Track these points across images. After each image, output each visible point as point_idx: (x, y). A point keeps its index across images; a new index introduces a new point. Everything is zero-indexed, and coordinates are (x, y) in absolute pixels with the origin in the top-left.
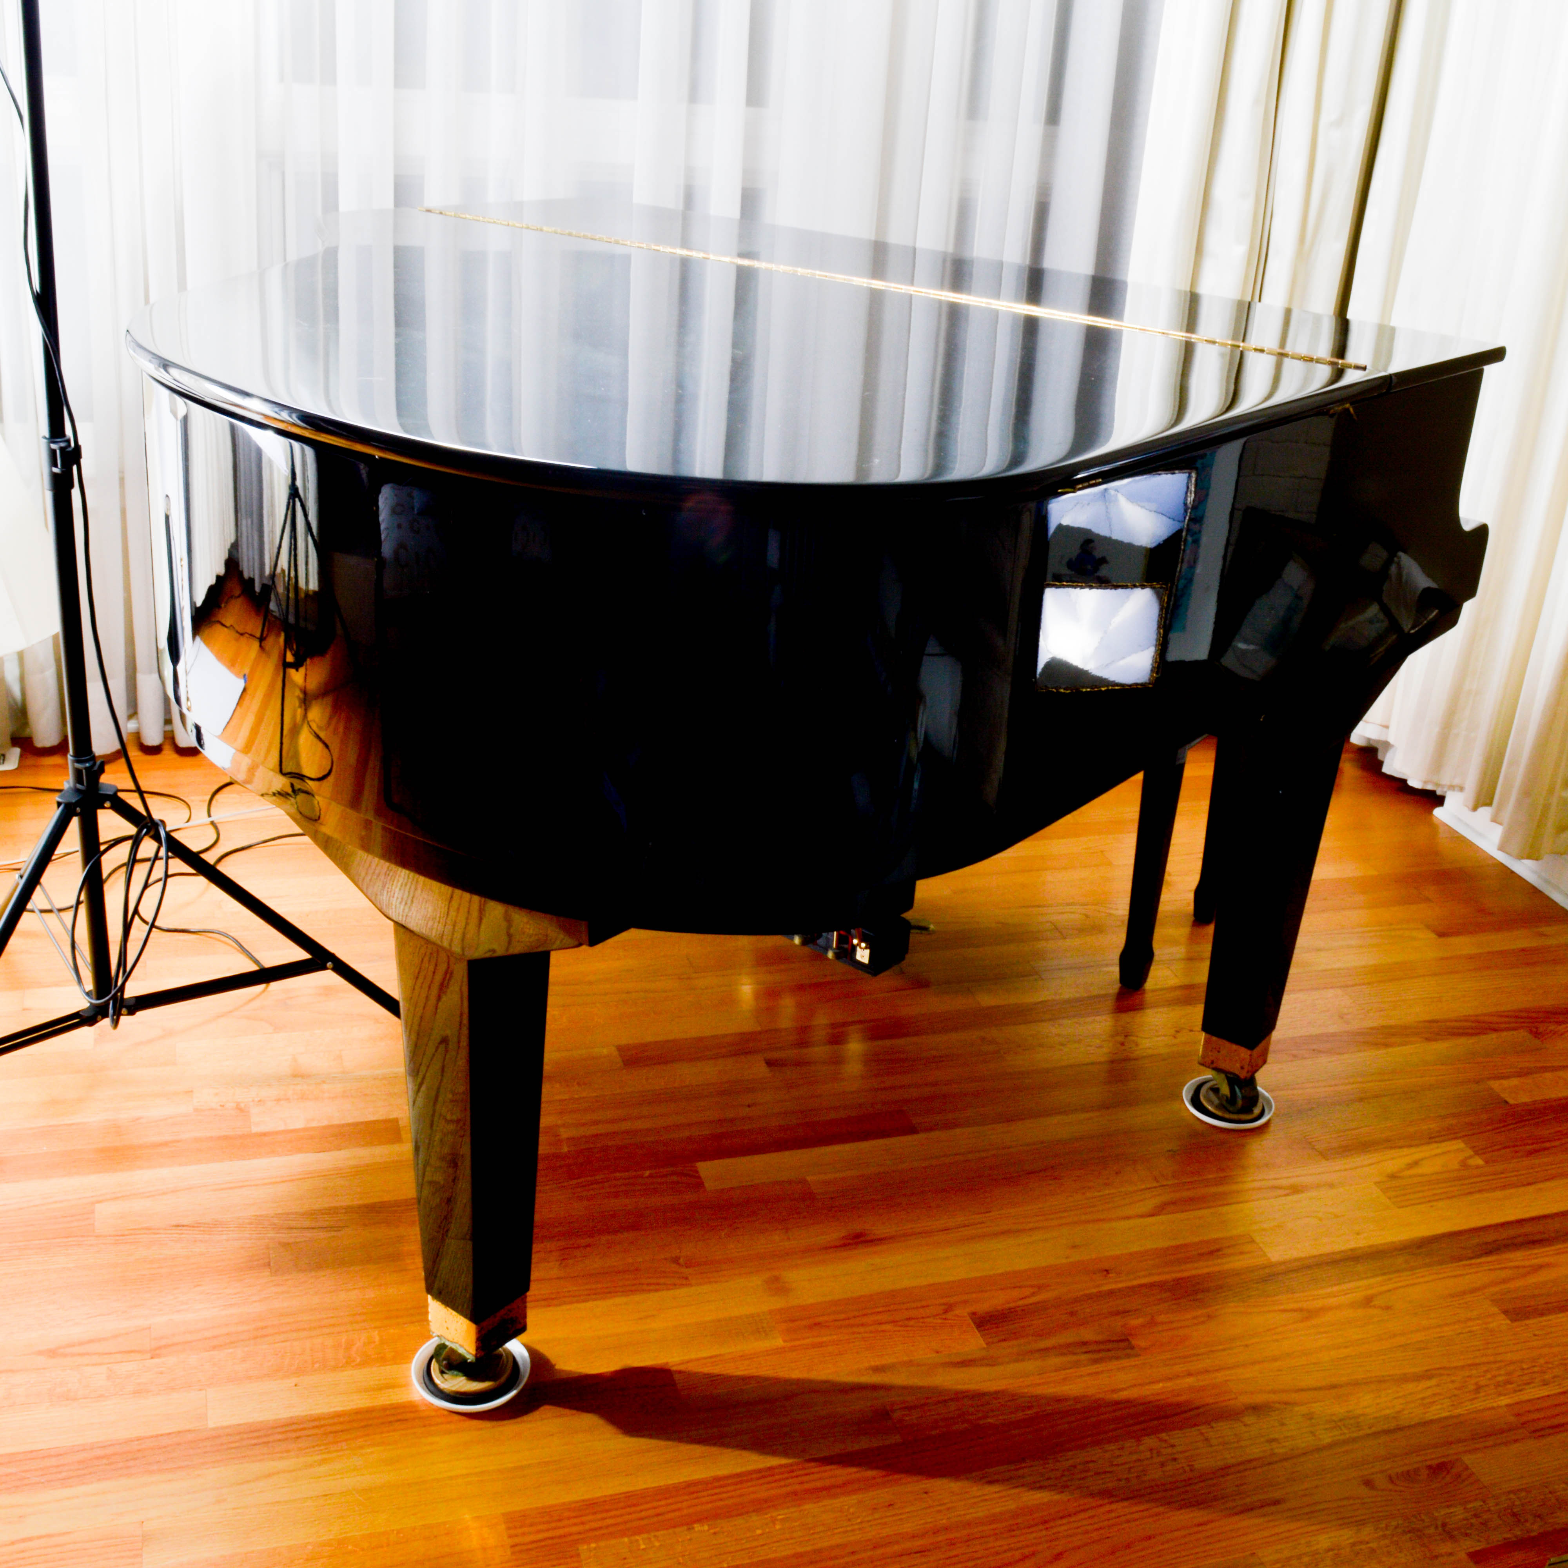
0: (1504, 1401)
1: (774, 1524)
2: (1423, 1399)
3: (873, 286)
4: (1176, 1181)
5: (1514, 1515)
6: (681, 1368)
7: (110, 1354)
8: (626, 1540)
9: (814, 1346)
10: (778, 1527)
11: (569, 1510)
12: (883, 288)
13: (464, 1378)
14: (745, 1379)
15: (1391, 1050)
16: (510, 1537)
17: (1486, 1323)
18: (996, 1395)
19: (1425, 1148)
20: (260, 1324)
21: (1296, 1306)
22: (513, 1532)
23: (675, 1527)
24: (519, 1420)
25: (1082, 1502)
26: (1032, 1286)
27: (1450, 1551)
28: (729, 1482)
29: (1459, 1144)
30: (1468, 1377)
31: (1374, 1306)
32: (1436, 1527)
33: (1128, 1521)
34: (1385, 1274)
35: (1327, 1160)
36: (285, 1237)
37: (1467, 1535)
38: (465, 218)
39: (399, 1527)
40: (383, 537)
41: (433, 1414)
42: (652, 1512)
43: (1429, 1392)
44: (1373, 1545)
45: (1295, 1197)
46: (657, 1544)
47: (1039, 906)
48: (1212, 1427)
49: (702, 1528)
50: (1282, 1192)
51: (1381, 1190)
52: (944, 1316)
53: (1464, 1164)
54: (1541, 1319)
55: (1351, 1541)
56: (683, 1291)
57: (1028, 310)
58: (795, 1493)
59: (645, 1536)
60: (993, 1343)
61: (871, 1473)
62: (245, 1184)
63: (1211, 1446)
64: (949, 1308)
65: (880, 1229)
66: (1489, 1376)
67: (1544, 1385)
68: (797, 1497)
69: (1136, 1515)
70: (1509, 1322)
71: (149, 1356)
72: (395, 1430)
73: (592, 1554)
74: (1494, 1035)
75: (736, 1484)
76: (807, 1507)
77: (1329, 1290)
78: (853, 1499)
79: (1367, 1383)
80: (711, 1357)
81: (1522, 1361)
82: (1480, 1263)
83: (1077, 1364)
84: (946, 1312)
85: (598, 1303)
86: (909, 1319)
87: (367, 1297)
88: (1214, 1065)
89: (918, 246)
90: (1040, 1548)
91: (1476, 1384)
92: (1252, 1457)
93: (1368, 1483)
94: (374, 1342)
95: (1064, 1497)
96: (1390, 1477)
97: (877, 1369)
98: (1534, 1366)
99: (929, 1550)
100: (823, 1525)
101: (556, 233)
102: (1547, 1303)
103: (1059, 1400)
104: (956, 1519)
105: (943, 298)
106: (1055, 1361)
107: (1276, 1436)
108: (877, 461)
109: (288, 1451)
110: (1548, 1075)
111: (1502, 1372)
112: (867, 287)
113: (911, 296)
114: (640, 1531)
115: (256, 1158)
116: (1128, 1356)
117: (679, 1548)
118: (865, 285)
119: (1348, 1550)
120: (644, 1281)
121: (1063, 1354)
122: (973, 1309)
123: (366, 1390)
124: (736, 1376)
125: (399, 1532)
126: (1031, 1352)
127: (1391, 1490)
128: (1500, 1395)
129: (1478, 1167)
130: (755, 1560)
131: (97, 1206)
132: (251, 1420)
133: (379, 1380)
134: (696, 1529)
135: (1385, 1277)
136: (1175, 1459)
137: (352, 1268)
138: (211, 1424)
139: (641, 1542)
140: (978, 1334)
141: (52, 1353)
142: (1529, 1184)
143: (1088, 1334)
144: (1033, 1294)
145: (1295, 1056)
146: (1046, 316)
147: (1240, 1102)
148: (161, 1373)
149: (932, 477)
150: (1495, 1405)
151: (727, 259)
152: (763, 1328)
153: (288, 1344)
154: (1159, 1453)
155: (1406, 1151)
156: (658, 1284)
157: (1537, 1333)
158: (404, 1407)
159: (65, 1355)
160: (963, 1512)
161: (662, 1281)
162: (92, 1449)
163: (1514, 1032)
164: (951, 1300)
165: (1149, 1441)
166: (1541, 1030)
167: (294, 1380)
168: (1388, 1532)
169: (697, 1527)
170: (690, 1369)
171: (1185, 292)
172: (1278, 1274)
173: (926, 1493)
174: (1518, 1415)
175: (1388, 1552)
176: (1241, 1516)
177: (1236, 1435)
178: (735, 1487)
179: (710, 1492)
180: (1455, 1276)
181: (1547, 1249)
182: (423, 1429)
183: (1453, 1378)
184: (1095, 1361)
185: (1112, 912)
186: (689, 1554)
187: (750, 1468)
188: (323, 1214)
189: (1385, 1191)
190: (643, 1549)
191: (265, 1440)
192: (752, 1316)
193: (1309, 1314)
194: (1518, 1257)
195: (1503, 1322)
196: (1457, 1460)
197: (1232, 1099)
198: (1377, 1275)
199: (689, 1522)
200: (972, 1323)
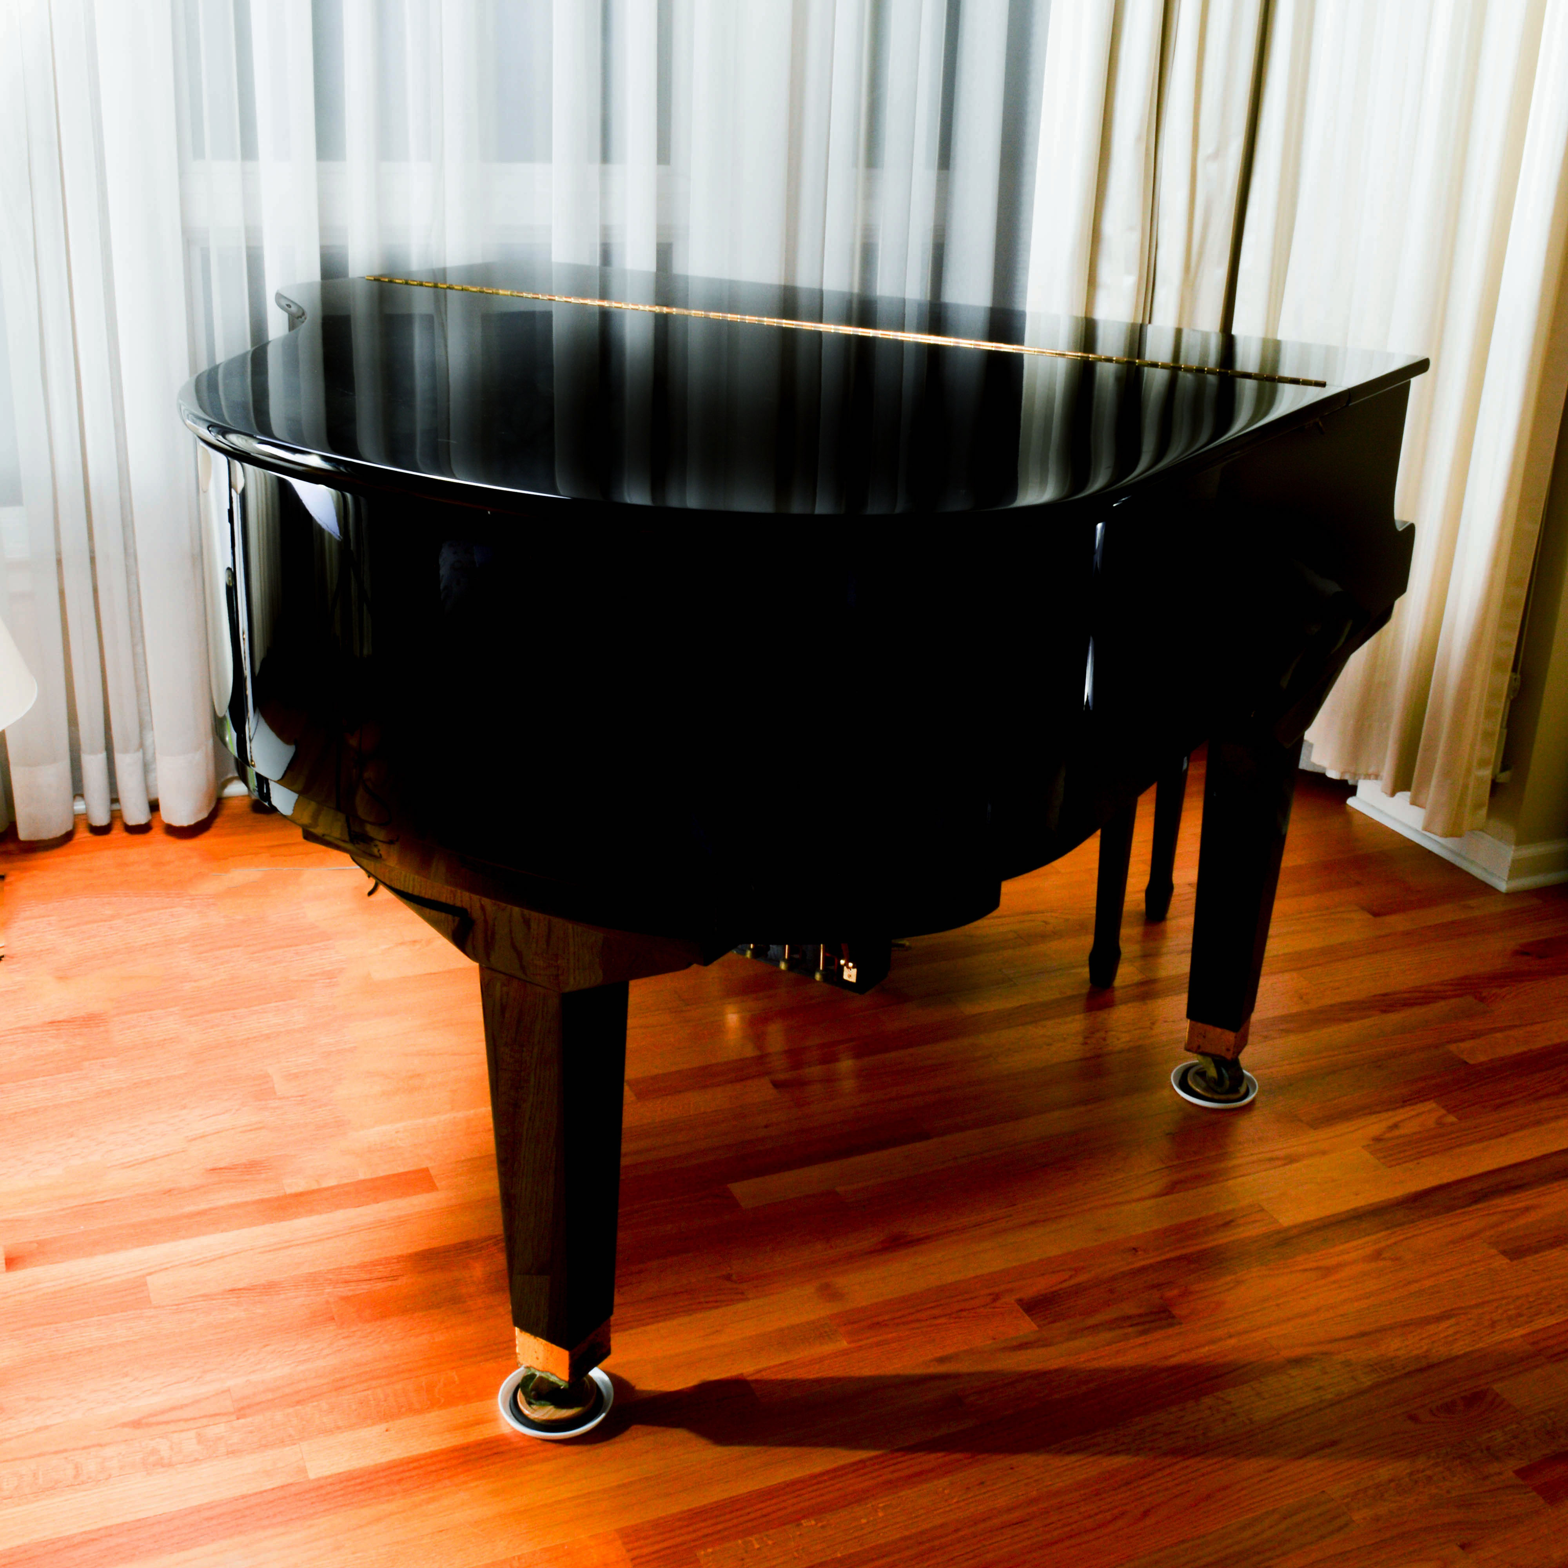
0: (1520, 1332)
1: (877, 1511)
2: (1446, 1337)
4: (1181, 1161)
5: (1548, 1433)
6: (758, 1377)
7: (195, 1419)
8: (740, 1542)
9: (878, 1344)
10: (881, 1514)
11: (680, 1520)
13: (551, 1407)
14: (818, 1381)
15: (1351, 1024)
16: (629, 1551)
17: (1489, 1264)
18: (1059, 1371)
19: (1401, 1111)
20: (338, 1376)
21: (1315, 1265)
22: (630, 1546)
23: (784, 1524)
24: (612, 1441)
25: (1158, 1461)
26: (1070, 1269)
27: (1498, 1471)
28: (825, 1478)
29: (1431, 1105)
30: (1483, 1313)
31: (1385, 1259)
32: (1482, 1451)
33: (1203, 1475)
34: (1388, 1228)
35: (1315, 1129)
36: (344, 1291)
37: (1510, 1455)
39: (519, 1554)
41: (527, 1444)
42: (759, 1513)
43: (1451, 1331)
44: (1429, 1473)
45: (1295, 1166)
46: (770, 1542)
48: (1262, 1382)
49: (809, 1524)
50: (1279, 1163)
51: (1370, 1152)
52: (993, 1305)
53: (1440, 1123)
54: (1536, 1256)
55: (1408, 1471)
56: (741, 1306)
58: (890, 1482)
59: (757, 1536)
60: (1044, 1325)
61: (958, 1456)
62: (292, 1243)
63: (1264, 1399)
64: (996, 1297)
65: (915, 1230)
66: (1500, 1311)
67: (1552, 1314)
68: (891, 1485)
69: (1209, 1469)
70: (1508, 1261)
71: (234, 1417)
72: (493, 1463)
73: (710, 1558)
74: (1442, 1003)
75: (831, 1479)
76: (903, 1493)
77: (1342, 1247)
78: (944, 1482)
79: (1391, 1329)
80: (782, 1364)
81: (1527, 1295)
82: (1473, 1210)
83: (1126, 1337)
84: (994, 1300)
85: (661, 1324)
86: (962, 1310)
87: (437, 1340)
88: (1200, 1050)
89: (825, 288)
90: (1128, 1507)
91: (1491, 1319)
92: (1302, 1406)
93: (1413, 1418)
94: (454, 1382)
95: (1140, 1459)
96: (1431, 1411)
97: (941, 1360)
98: (1539, 1299)
99: (1027, 1520)
100: (923, 1508)
102: (1539, 1241)
103: (1118, 1371)
104: (1045, 1490)
106: (1108, 1336)
107: (1321, 1384)
109: (394, 1494)
110: (1499, 1035)
111: (1512, 1307)
114: (750, 1532)
115: (295, 1218)
116: (1171, 1325)
117: (792, 1544)
119: (1407, 1479)
120: (703, 1300)
121: (1111, 1329)
122: (1018, 1296)
123: (456, 1428)
124: (808, 1380)
125: (519, 1558)
126: (1083, 1330)
127: (1433, 1422)
128: (1514, 1327)
129: (1452, 1124)
130: (866, 1547)
131: (148, 1278)
132: (351, 1468)
133: (468, 1417)
134: (805, 1525)
135: (1389, 1232)
136: (1234, 1415)
137: (416, 1315)
138: (312, 1475)
139: (755, 1542)
140: (1027, 1318)
141: (137, 1424)
142: (1502, 1135)
143: (1129, 1308)
144: (1071, 1277)
145: (1266, 1037)
147: (1227, 1083)
148: (251, 1432)
150: (1511, 1336)
152: (826, 1332)
153: (369, 1392)
154: (1218, 1411)
155: (1385, 1115)
156: (716, 1301)
157: (1535, 1268)
158: (498, 1440)
159: (149, 1425)
160: (1050, 1483)
161: (718, 1298)
162: (199, 1511)
163: (1460, 999)
164: (996, 1290)
165: (1207, 1401)
166: (1484, 994)
167: (384, 1426)
168: (1439, 1460)
169: (804, 1522)
170: (765, 1377)
172: (1293, 1238)
173: (1012, 1468)
174: (1533, 1344)
175: (1444, 1478)
176: (1304, 1460)
177: (1284, 1387)
178: (832, 1482)
179: (810, 1489)
180: (1452, 1225)
181: (1530, 1192)
182: (522, 1460)
183: (1470, 1316)
184: (1143, 1333)
186: (803, 1548)
187: (841, 1463)
188: (374, 1265)
189: (1373, 1153)
190: (759, 1549)
191: (370, 1485)
192: (813, 1322)
193: (1327, 1271)
194: (1505, 1202)
195: (1504, 1261)
196: (1488, 1389)
197: (1220, 1081)
198: (1381, 1231)
199: (796, 1519)
200: (1021, 1310)
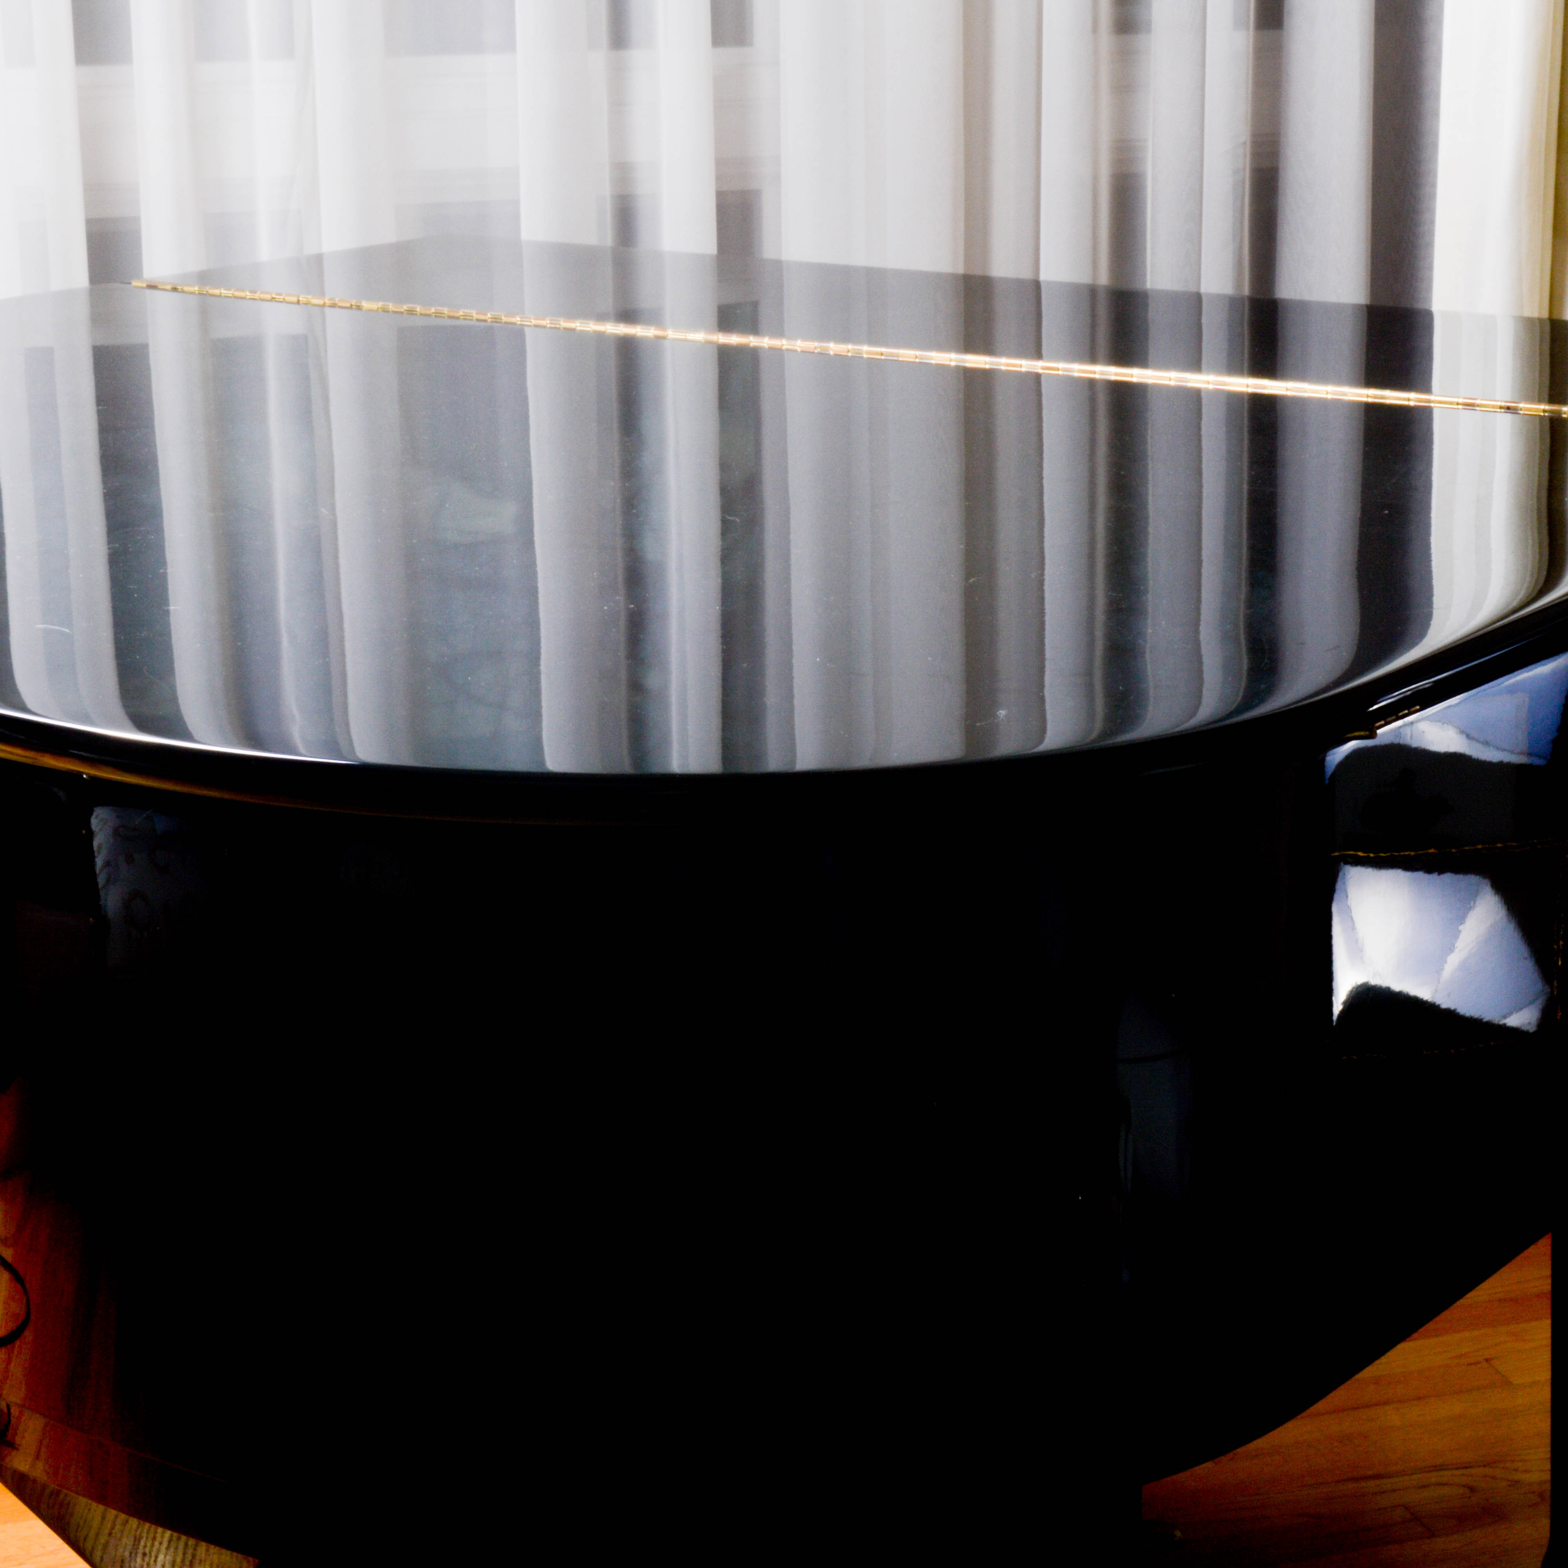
3: (968, 365)
12: (987, 367)
38: (220, 296)
40: (101, 880)
47: (1378, 1477)
57: (1256, 386)
89: (1043, 277)
101: (385, 311)
105: (1097, 376)
108: (1002, 713)
112: (957, 367)
113: (1037, 377)
118: (953, 364)
146: (1289, 393)
149: (1104, 735)
151: (700, 336)
171: (1540, 320)
185: (1518, 1476)
